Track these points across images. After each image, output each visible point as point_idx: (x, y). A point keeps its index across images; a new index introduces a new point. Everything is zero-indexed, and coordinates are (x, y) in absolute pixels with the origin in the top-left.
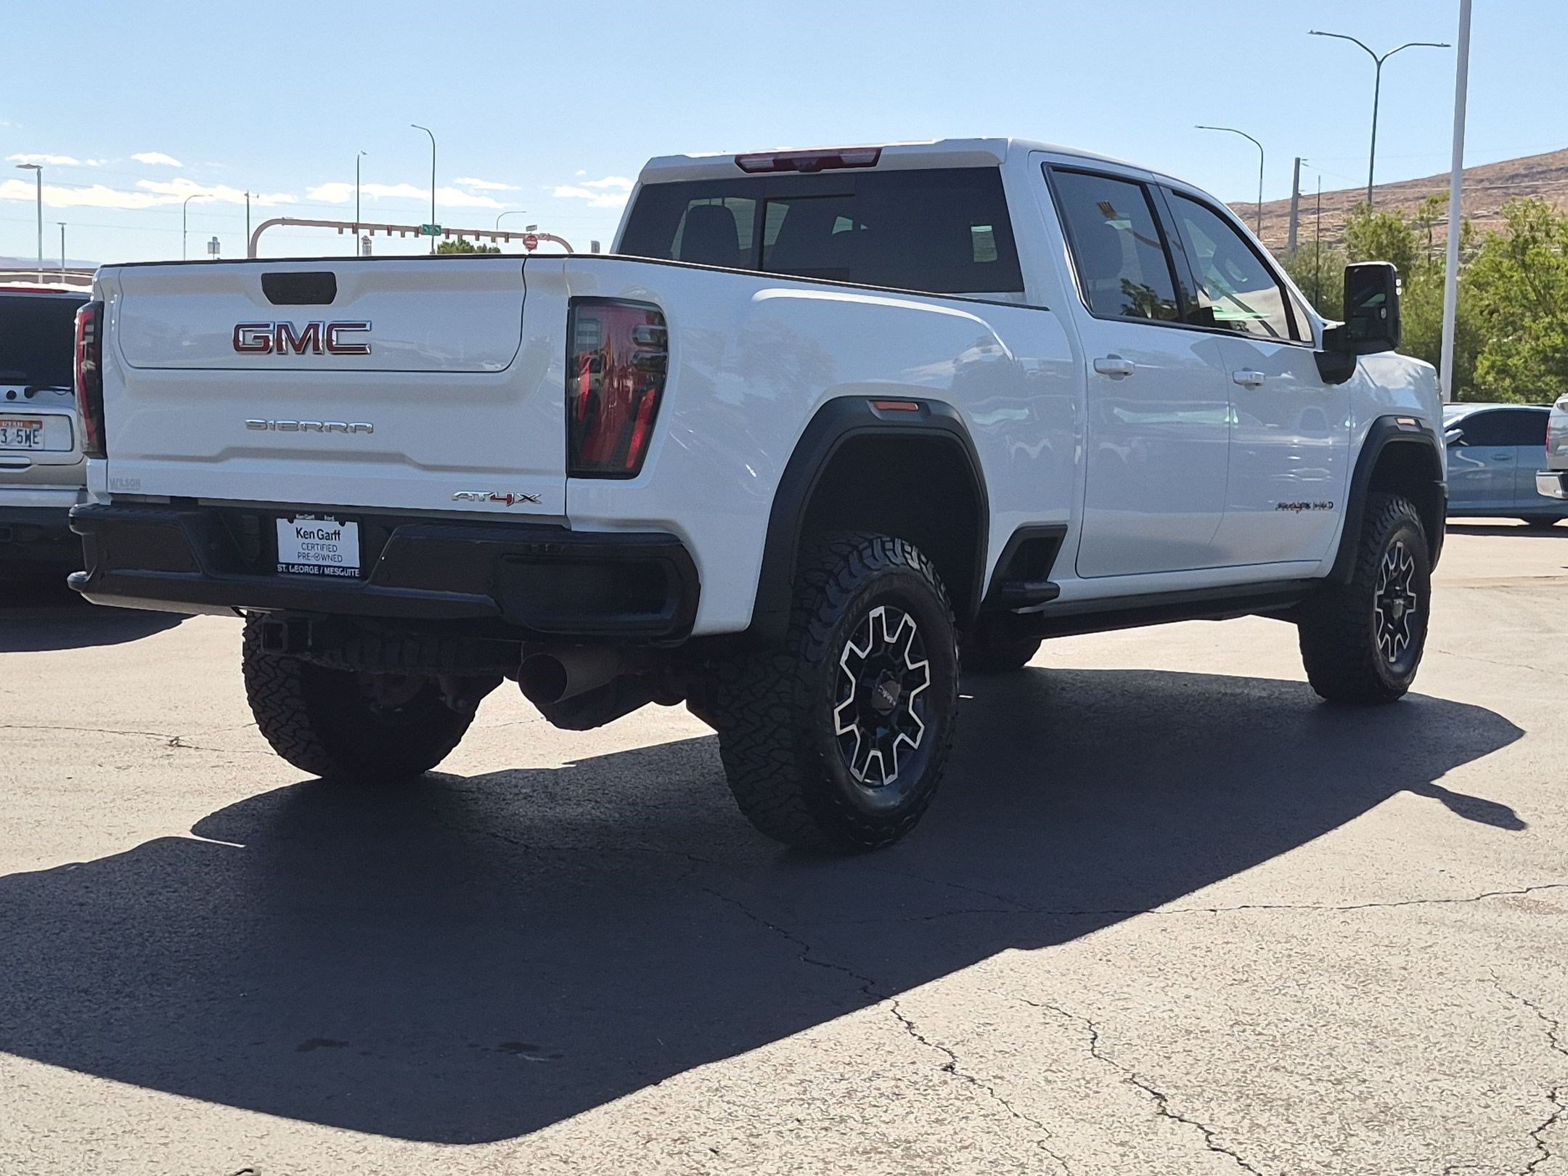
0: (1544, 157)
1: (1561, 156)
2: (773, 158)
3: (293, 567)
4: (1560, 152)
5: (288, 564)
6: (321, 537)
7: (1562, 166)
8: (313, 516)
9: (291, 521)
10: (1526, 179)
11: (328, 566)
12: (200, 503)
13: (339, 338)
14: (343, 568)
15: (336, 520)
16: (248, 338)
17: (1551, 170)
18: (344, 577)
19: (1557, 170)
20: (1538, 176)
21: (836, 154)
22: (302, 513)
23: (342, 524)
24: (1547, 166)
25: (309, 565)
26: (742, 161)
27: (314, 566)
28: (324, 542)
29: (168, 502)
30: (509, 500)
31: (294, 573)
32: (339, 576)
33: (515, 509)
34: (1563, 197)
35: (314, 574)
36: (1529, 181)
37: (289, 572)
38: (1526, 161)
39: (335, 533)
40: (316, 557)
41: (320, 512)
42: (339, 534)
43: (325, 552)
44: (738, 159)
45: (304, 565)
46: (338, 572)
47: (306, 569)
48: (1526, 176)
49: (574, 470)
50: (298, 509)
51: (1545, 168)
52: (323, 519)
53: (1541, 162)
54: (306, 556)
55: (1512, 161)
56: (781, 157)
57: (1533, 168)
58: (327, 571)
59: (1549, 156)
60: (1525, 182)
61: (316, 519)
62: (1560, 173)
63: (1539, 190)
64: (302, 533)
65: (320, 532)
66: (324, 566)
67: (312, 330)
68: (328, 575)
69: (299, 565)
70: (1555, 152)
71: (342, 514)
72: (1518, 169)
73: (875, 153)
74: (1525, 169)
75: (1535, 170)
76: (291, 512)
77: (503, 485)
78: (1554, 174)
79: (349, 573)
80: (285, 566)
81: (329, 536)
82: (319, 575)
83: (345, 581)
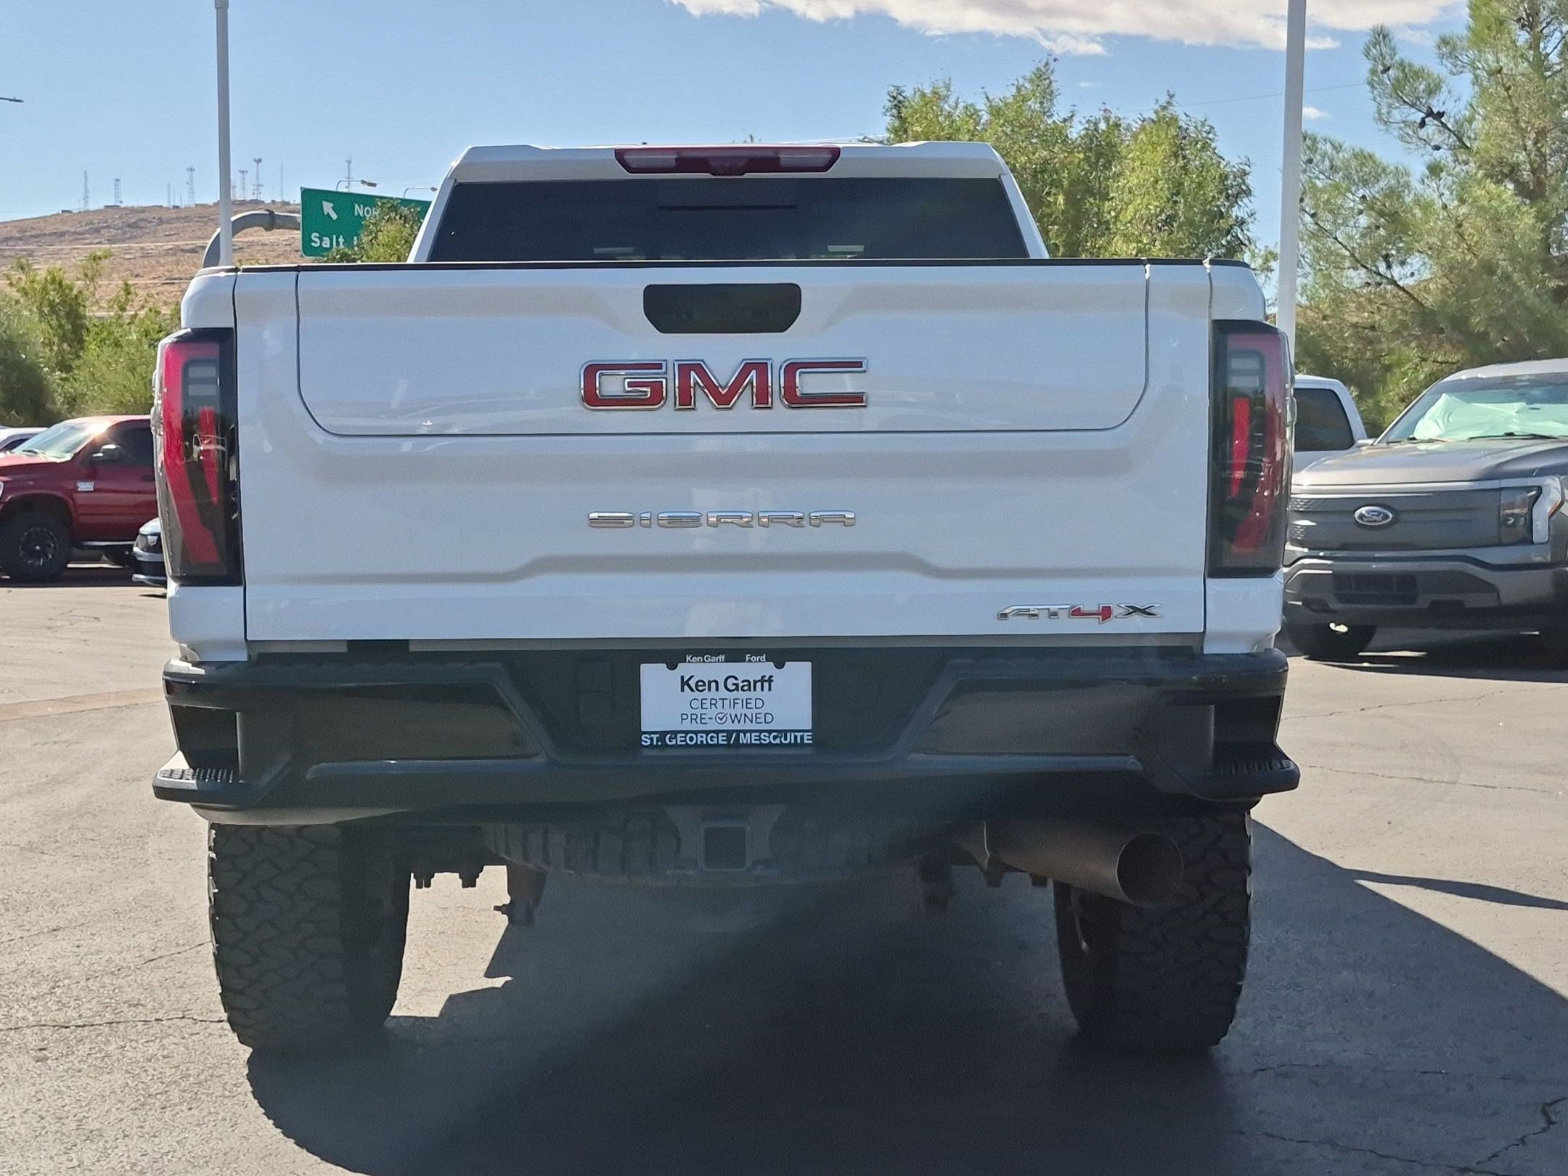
0: (35, 221)
1: (52, 221)
2: (674, 157)
3: (674, 737)
4: (50, 216)
5: (663, 734)
6: (732, 687)
7: (55, 231)
8: (720, 657)
9: (672, 667)
10: (20, 242)
11: (745, 732)
12: (412, 648)
13: (808, 384)
14: (779, 732)
15: (767, 660)
16: (612, 385)
17: (45, 234)
18: (781, 745)
19: (51, 234)
20: (33, 240)
21: (770, 154)
22: (699, 653)
23: (780, 665)
24: (41, 230)
25: (707, 733)
26: (627, 157)
27: (717, 732)
28: (738, 694)
29: (344, 649)
30: (1106, 613)
31: (676, 746)
32: (772, 745)
34: (60, 262)
35: (718, 745)
36: (24, 245)
37: (665, 746)
38: (18, 224)
39: (762, 680)
40: (718, 719)
41: (733, 651)
42: (772, 681)
43: (739, 710)
44: (620, 154)
45: (696, 733)
46: (767, 739)
47: (701, 738)
48: (20, 239)
49: (1217, 568)
50: (688, 647)
51: (39, 232)
52: (743, 661)
53: (34, 226)
54: (697, 719)
55: (4, 223)
56: (686, 154)
57: (26, 231)
58: (744, 739)
59: (41, 220)
60: (20, 245)
61: (726, 661)
62: (53, 238)
63: (34, 254)
64: (692, 683)
65: (732, 680)
66: (739, 732)
67: (753, 373)
68: (744, 745)
69: (687, 732)
70: (46, 217)
71: (780, 653)
72: (11, 232)
73: (829, 156)
74: (18, 232)
75: (28, 234)
76: (669, 652)
77: (1091, 594)
78: (48, 239)
79: (790, 738)
80: (655, 737)
81: (749, 685)
82: (728, 746)
83: (783, 752)
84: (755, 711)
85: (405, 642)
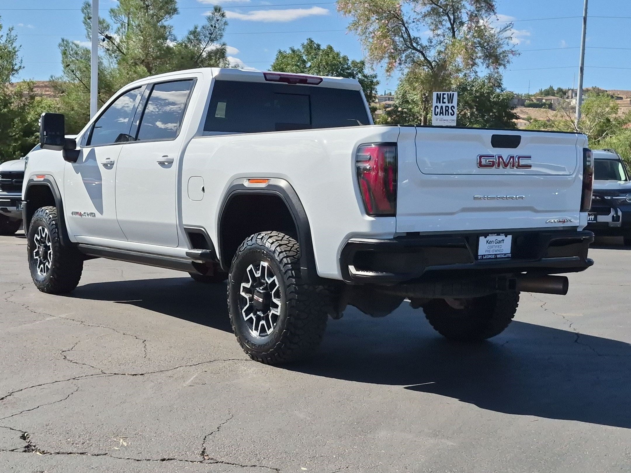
3: (485, 256)
5: (482, 255)
6: (496, 242)
8: (496, 234)
9: (486, 237)
11: (498, 254)
13: (522, 162)
14: (505, 254)
15: (504, 235)
16: (484, 161)
18: (505, 258)
21: (305, 78)
22: (491, 233)
23: (506, 236)
25: (491, 255)
27: (493, 255)
28: (497, 244)
30: (564, 221)
31: (485, 259)
32: (503, 258)
33: (566, 225)
35: (493, 258)
37: (483, 259)
39: (502, 240)
40: (493, 251)
41: (498, 232)
42: (504, 240)
43: (497, 249)
45: (489, 255)
46: (503, 256)
47: (490, 256)
49: (582, 209)
50: (490, 232)
52: (500, 235)
54: (489, 251)
58: (498, 256)
64: (489, 242)
65: (496, 241)
66: (497, 254)
67: (512, 159)
68: (499, 258)
69: (487, 255)
71: (506, 232)
76: (486, 233)
77: (564, 216)
79: (507, 256)
80: (481, 256)
81: (500, 242)
82: (495, 258)
83: (505, 259)
84: (500, 249)
85: (419, 232)
